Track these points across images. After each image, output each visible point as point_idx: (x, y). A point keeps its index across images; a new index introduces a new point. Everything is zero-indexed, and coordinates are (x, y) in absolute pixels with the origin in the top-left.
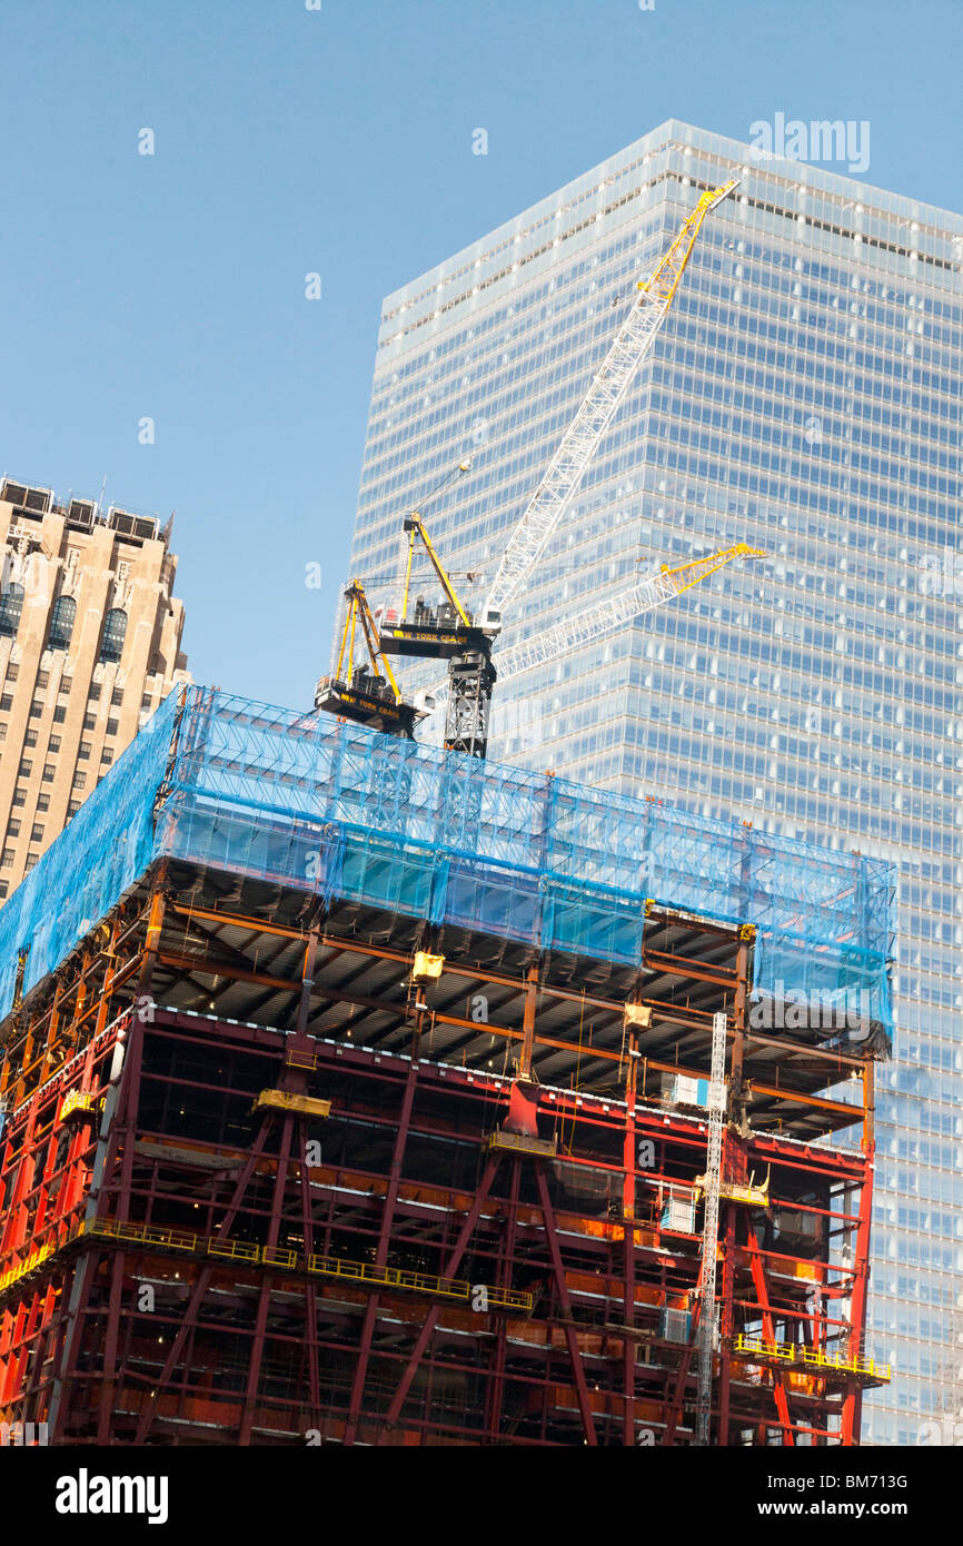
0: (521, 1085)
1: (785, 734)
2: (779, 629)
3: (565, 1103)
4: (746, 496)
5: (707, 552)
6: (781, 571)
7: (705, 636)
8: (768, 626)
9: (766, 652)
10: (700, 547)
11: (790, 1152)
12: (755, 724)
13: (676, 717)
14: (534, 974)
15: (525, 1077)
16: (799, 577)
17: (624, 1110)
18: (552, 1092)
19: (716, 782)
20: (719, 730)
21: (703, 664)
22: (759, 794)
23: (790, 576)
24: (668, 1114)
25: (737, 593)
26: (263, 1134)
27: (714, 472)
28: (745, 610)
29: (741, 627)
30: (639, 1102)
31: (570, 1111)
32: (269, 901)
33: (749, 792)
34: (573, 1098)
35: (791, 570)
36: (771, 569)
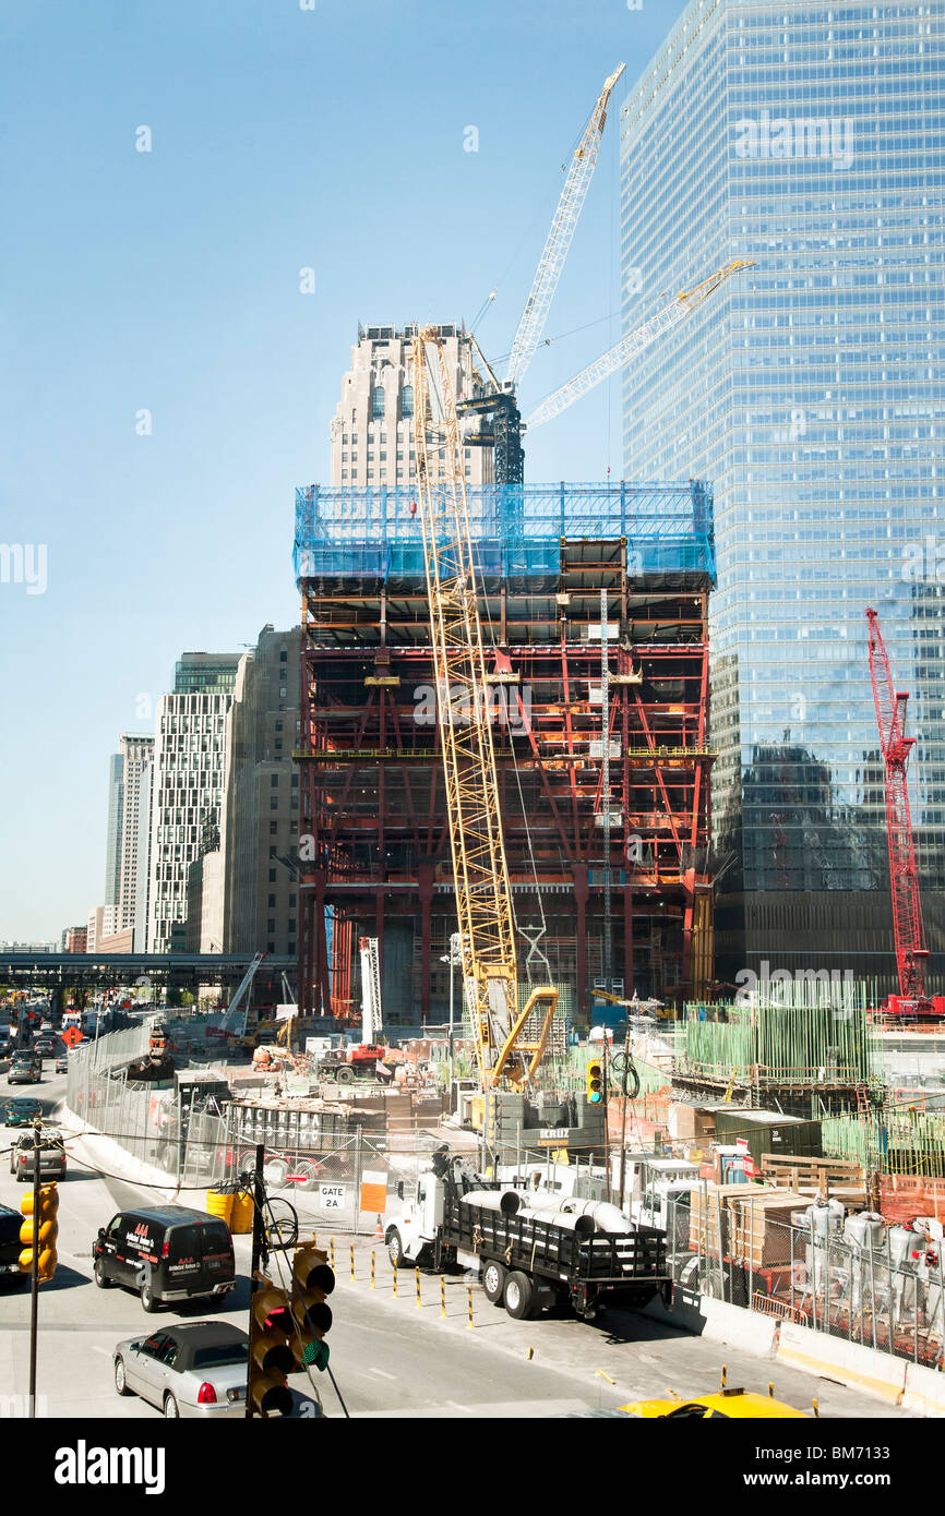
0: (500, 649)
1: (844, 351)
2: (834, 282)
3: (526, 652)
4: (803, 197)
5: (779, 245)
6: (833, 242)
7: (783, 302)
8: (826, 282)
9: (827, 300)
10: (773, 244)
11: (658, 651)
12: (822, 349)
13: (767, 361)
14: (503, 591)
15: (503, 644)
16: (846, 242)
17: (560, 649)
18: (518, 649)
19: (797, 395)
20: (797, 362)
21: (783, 321)
22: (828, 395)
23: (840, 244)
24: (584, 647)
25: (803, 267)
26: (371, 699)
27: (778, 189)
28: (809, 276)
29: (809, 288)
30: (567, 643)
31: (529, 656)
32: (358, 586)
33: (821, 395)
34: (530, 649)
35: (841, 239)
36: (825, 243)
